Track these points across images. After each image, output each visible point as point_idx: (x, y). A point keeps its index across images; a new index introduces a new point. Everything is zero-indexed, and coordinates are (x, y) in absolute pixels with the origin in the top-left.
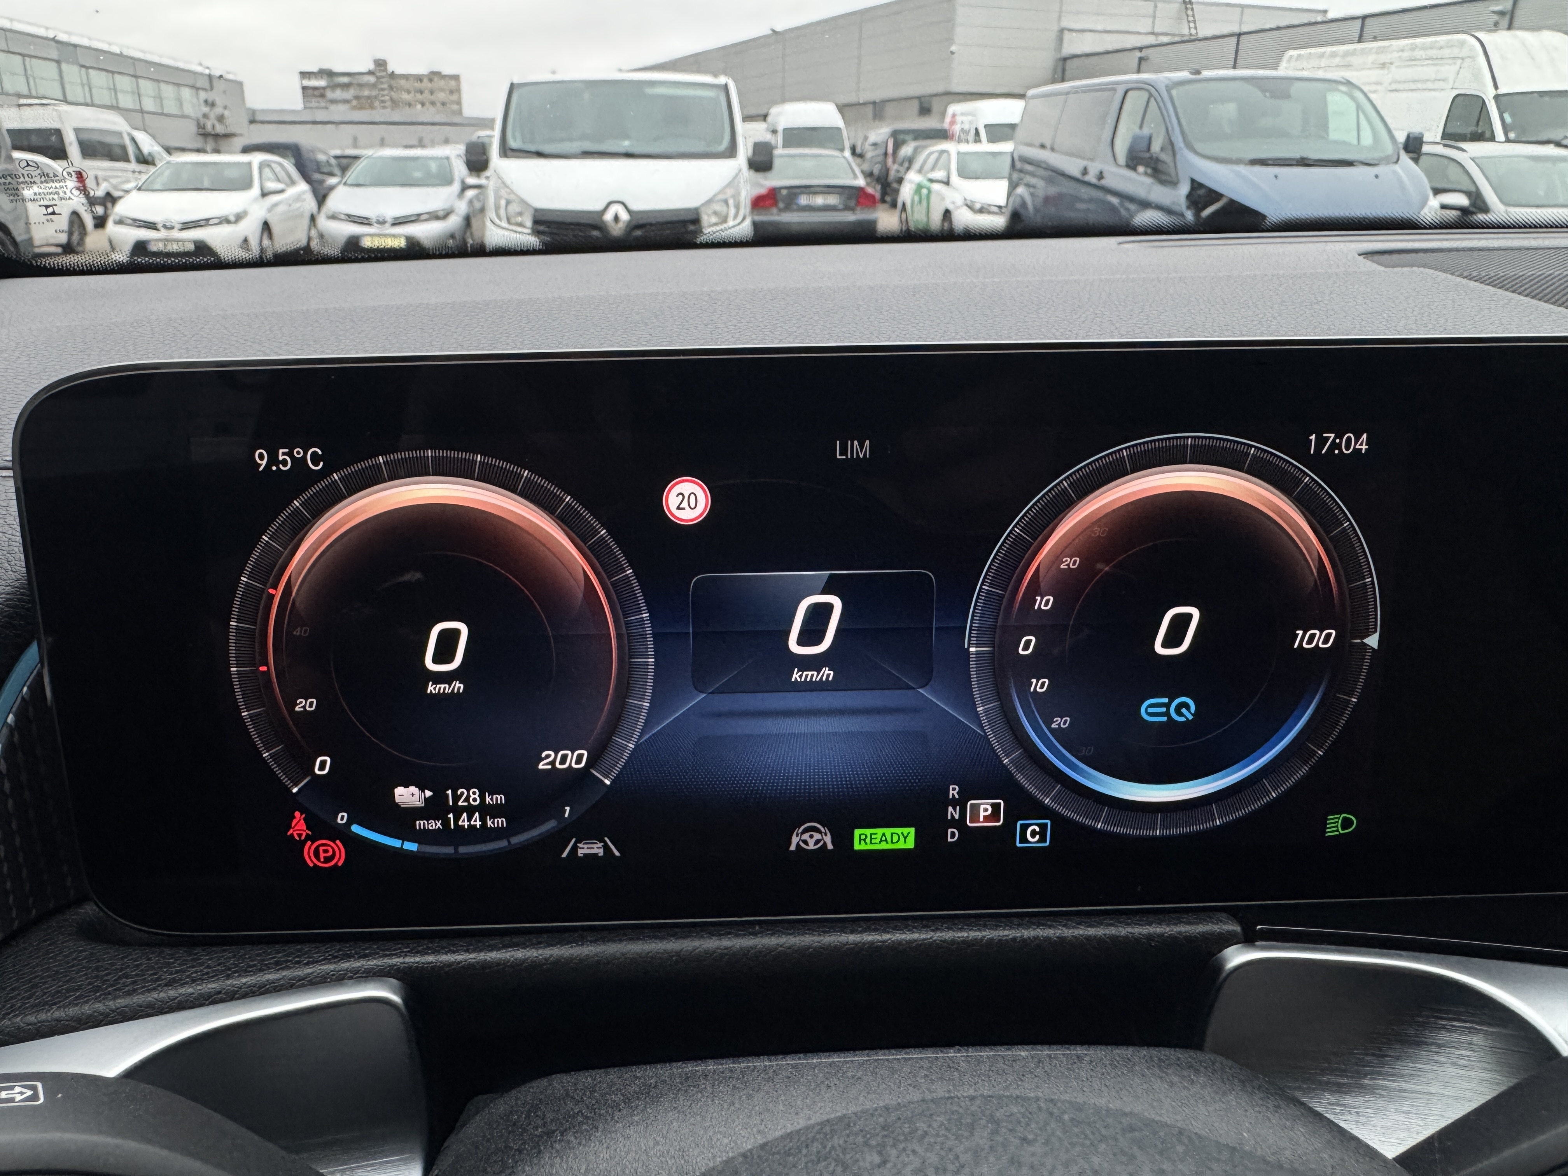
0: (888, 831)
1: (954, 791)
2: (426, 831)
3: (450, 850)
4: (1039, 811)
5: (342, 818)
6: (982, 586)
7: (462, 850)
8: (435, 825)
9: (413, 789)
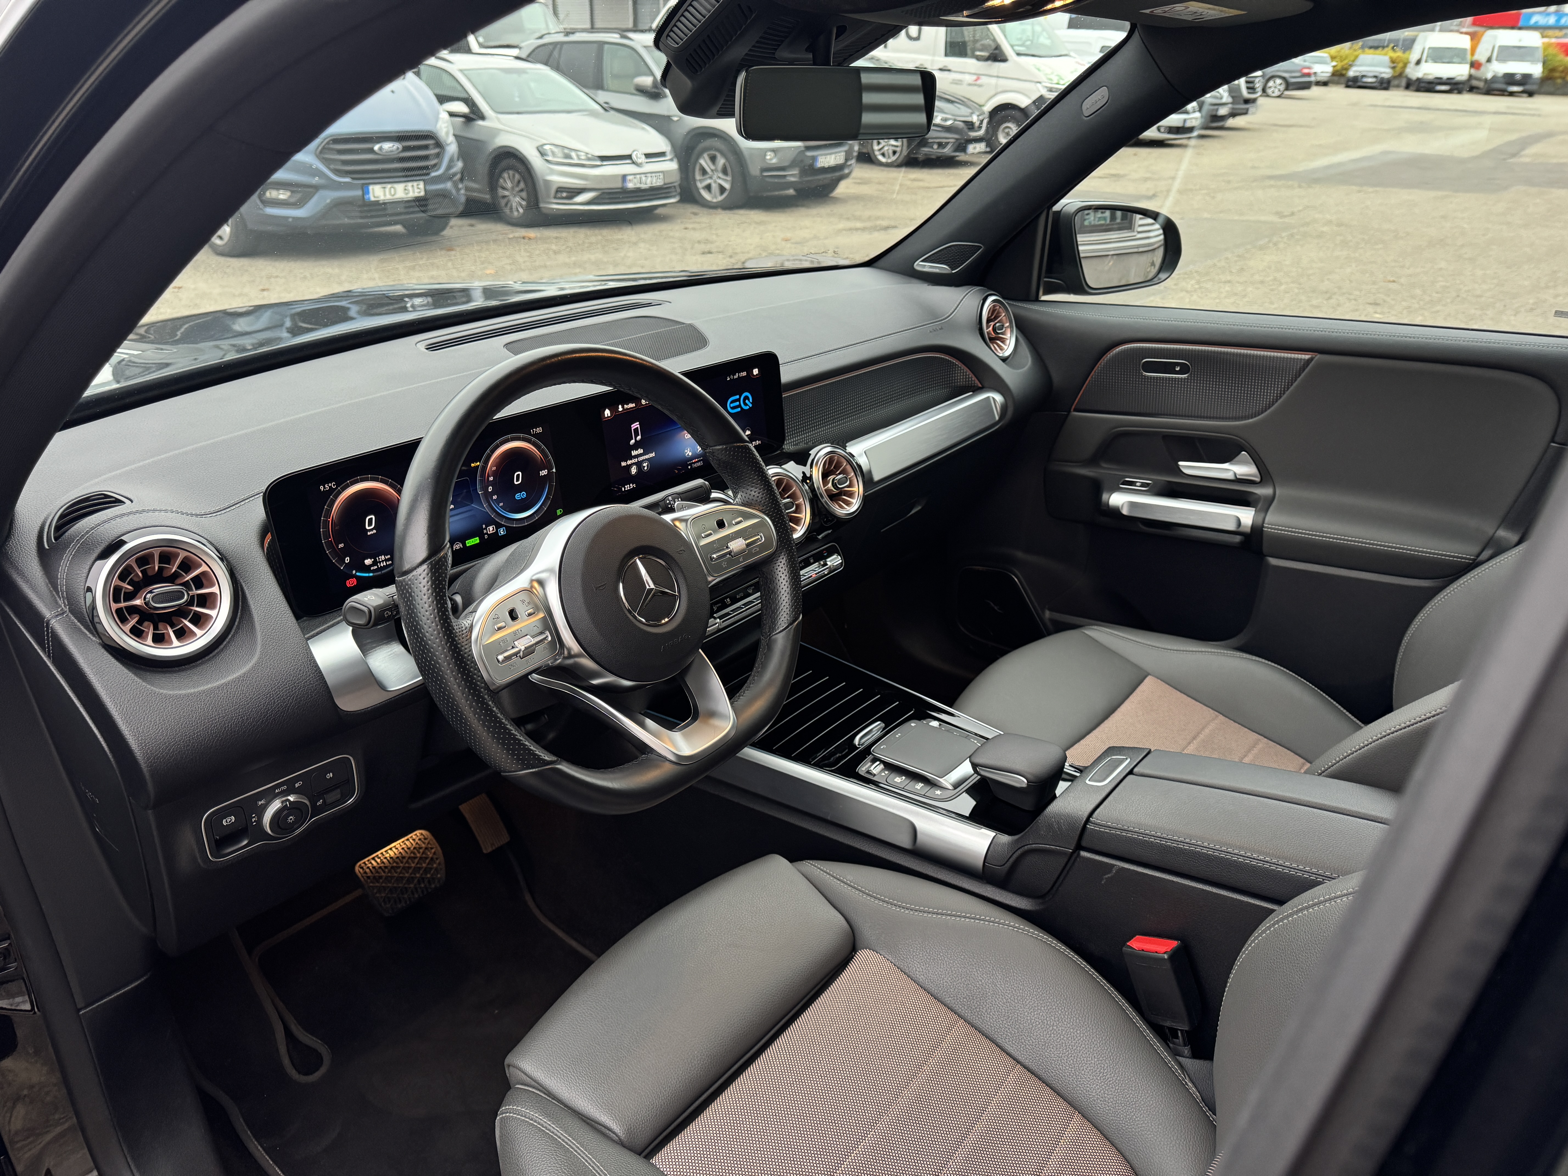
0: (473, 539)
1: (484, 526)
2: (373, 570)
3: (380, 573)
4: (502, 526)
5: (354, 572)
6: (478, 478)
7: (383, 572)
8: (376, 567)
9: (369, 560)
